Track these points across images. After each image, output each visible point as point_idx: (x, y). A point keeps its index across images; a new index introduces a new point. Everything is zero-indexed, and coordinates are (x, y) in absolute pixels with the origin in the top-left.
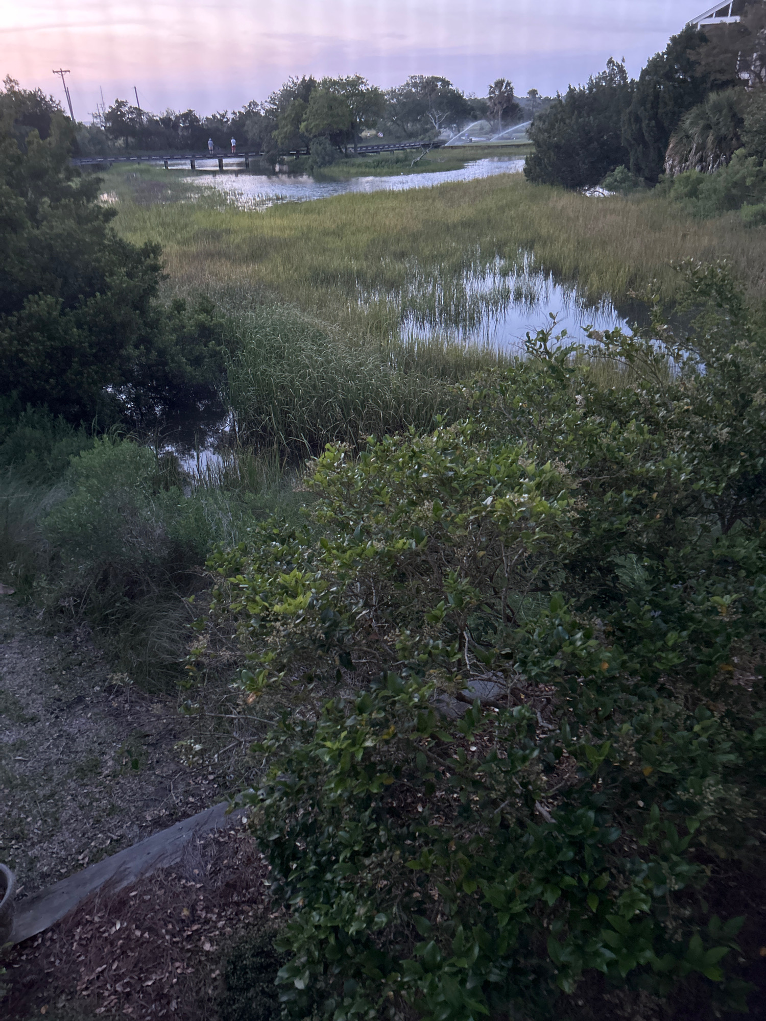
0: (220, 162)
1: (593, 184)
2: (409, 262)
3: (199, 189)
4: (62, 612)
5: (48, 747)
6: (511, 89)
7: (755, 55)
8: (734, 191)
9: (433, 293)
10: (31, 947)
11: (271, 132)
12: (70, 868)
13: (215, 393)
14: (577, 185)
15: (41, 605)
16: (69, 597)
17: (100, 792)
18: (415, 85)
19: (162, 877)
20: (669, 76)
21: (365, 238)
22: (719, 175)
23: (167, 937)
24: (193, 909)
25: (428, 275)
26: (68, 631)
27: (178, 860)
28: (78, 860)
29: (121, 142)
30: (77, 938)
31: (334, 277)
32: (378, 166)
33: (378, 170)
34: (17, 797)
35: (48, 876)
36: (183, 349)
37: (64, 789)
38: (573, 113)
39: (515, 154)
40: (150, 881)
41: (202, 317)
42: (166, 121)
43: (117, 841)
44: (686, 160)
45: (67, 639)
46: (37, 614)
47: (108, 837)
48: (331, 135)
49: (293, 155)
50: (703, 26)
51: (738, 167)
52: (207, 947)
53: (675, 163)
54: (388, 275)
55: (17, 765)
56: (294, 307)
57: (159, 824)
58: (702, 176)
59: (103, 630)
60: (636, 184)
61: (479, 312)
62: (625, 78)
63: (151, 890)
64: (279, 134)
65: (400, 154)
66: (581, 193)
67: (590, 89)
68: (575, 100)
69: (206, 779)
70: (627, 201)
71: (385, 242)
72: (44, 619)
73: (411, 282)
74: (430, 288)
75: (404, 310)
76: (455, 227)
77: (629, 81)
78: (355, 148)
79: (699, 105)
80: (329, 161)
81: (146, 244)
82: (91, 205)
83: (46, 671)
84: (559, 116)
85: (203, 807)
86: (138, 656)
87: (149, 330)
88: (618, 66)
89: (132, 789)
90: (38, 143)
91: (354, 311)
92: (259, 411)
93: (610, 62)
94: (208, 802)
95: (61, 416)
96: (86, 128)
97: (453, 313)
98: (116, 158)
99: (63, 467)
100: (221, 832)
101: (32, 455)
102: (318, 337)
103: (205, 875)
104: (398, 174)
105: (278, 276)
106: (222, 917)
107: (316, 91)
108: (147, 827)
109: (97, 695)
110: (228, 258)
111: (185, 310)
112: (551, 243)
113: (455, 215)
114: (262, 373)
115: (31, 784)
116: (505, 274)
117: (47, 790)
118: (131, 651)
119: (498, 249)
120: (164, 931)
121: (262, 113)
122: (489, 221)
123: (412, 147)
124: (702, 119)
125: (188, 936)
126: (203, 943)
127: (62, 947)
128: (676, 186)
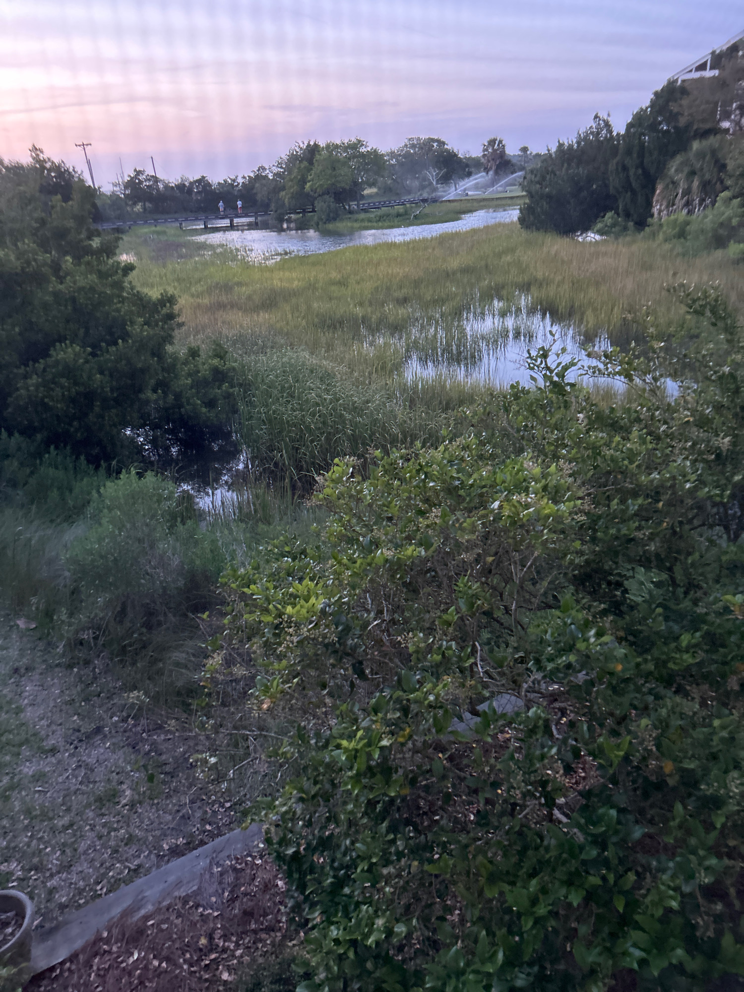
0: (232, 222)
1: (585, 229)
2: (412, 306)
3: (212, 247)
4: (81, 644)
5: (68, 777)
6: (504, 146)
7: (734, 105)
8: (721, 231)
9: (436, 334)
10: (50, 978)
11: (279, 192)
12: (88, 898)
13: (229, 434)
14: (570, 231)
15: (61, 637)
16: (89, 629)
17: (118, 822)
18: (413, 146)
19: (179, 906)
20: (654, 127)
21: (368, 286)
22: (705, 217)
23: (185, 967)
24: (211, 938)
25: (430, 318)
26: (87, 663)
27: (195, 888)
28: (96, 891)
29: (139, 208)
30: (95, 968)
31: (341, 323)
32: (379, 220)
33: (380, 224)
34: (36, 828)
35: (67, 906)
36: (198, 393)
37: (82, 820)
38: (563, 166)
39: (509, 205)
40: (168, 910)
41: (216, 362)
42: (181, 187)
43: (135, 870)
44: (673, 205)
45: (86, 671)
46: (58, 647)
47: (125, 867)
48: (335, 193)
49: (299, 213)
50: (683, 81)
51: (722, 209)
52: (225, 976)
53: (663, 207)
54: (391, 319)
55: (37, 795)
56: (303, 350)
57: (176, 852)
58: (689, 218)
59: (121, 661)
60: (625, 229)
61: (480, 351)
62: (611, 132)
63: (168, 919)
64: (286, 194)
65: (401, 209)
66: (573, 239)
67: (578, 143)
68: (565, 155)
69: (223, 807)
70: (618, 244)
71: (388, 289)
72: (64, 652)
73: (414, 325)
74: (432, 330)
75: (407, 351)
76: (454, 273)
77: (615, 134)
78: (358, 205)
79: (683, 153)
80: (333, 217)
81: (162, 294)
82: (111, 261)
83: (67, 703)
84: (550, 169)
85: (220, 834)
86: (155, 685)
87: (166, 375)
88: (604, 121)
89: (149, 819)
90: (62, 207)
91: (360, 353)
92: (271, 449)
93: (596, 117)
94: (224, 830)
95: (82, 458)
96: (106, 196)
97: (455, 352)
98: (135, 222)
99: (84, 505)
100: (237, 859)
101: (54, 494)
102: (326, 377)
103: (223, 903)
104: (399, 227)
105: (287, 324)
106: (239, 945)
107: (320, 155)
108: (164, 856)
109: (115, 725)
110: (240, 309)
111: (199, 356)
112: (547, 284)
113: (454, 263)
114: (274, 412)
115: (51, 814)
116: (503, 314)
117: (66, 820)
118: (148, 682)
119: (496, 292)
120: (181, 960)
121: (270, 176)
122: (487, 266)
123: (411, 202)
124: (686, 165)
125: (206, 965)
126: (221, 973)
127: (80, 978)
128: (665, 228)
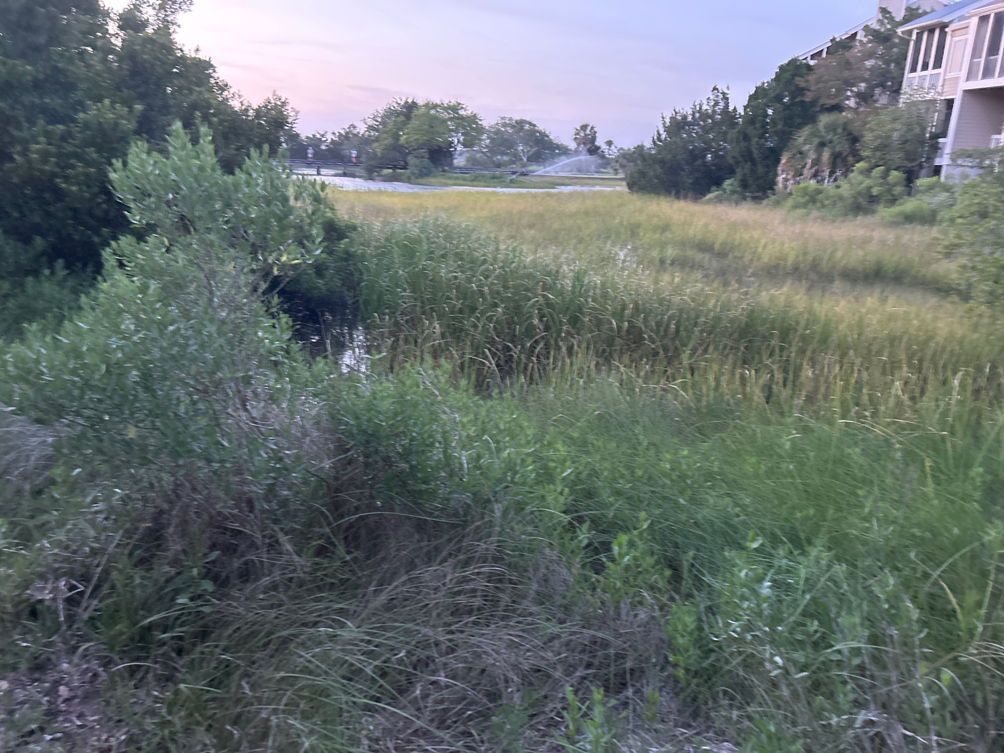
6: (595, 132)
8: (859, 200)
11: (372, 144)
18: (505, 125)
22: (838, 187)
32: (474, 180)
33: (475, 183)
44: (801, 174)
48: (430, 150)
51: (860, 178)
53: (789, 176)
60: (743, 198)
64: (379, 146)
67: (694, 113)
68: (680, 123)
79: (811, 125)
80: (426, 173)
88: (722, 93)
93: (715, 89)
104: (495, 187)
107: (418, 111)
124: (816, 136)
